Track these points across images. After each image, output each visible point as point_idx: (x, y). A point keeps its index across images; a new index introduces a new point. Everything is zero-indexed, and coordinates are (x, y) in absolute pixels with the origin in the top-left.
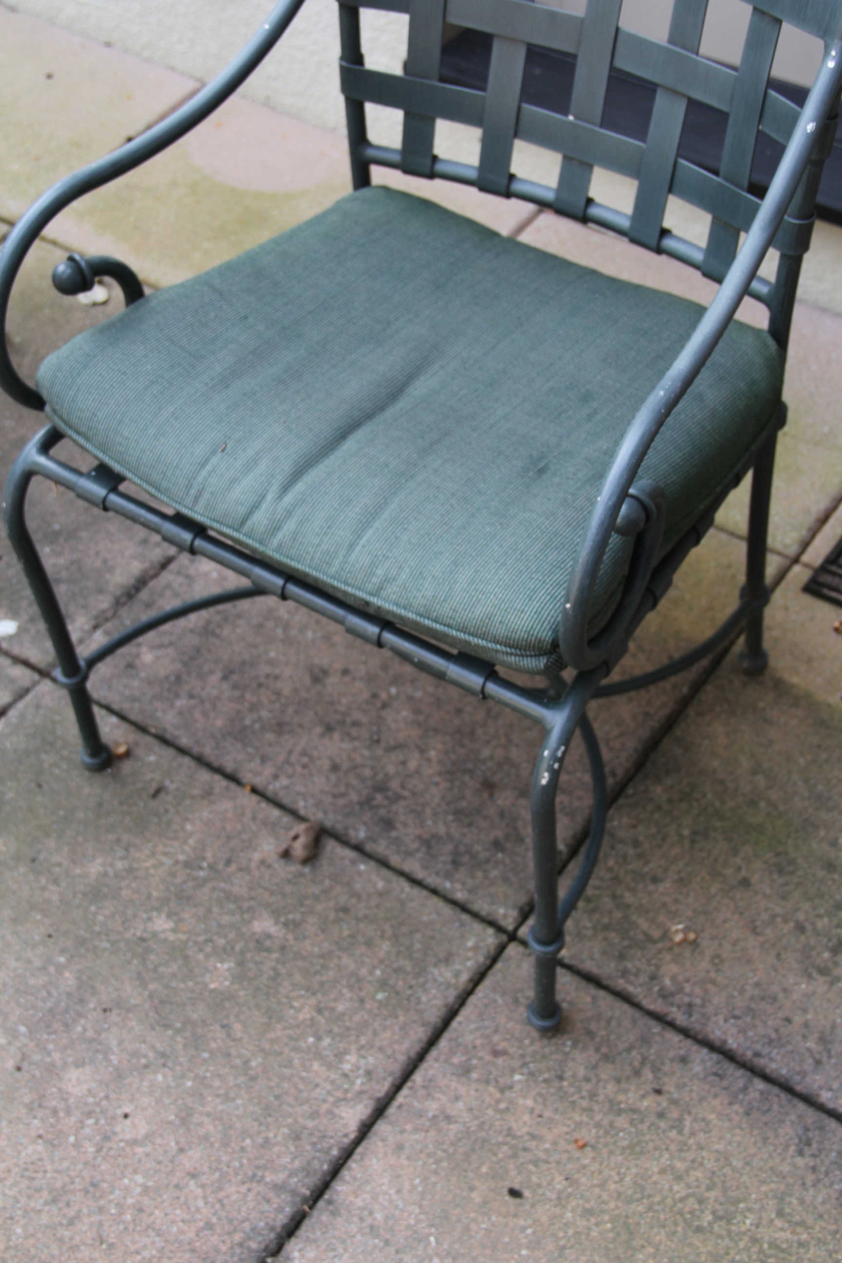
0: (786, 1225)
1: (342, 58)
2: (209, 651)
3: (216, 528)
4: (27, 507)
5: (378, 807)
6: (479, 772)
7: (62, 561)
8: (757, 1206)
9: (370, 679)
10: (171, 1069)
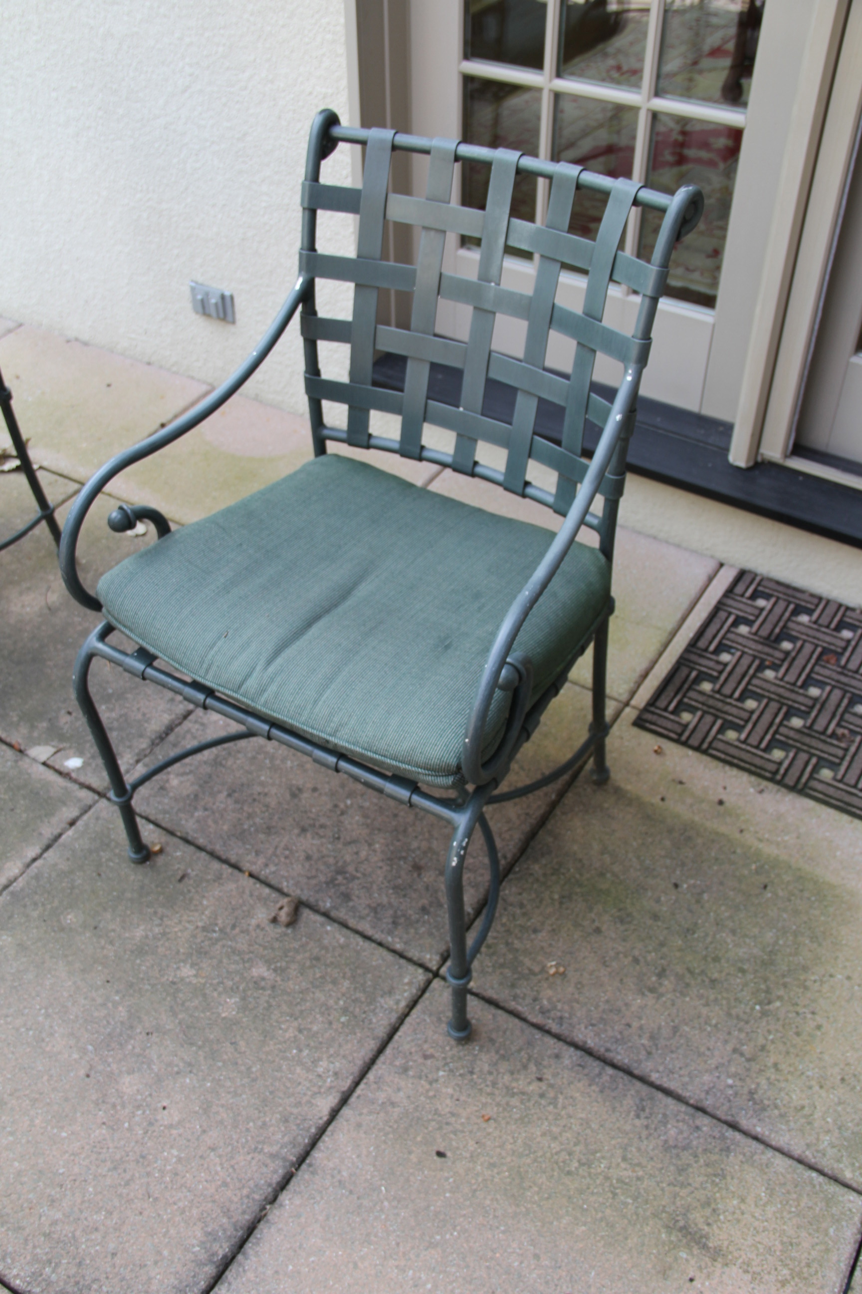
0: (628, 1166)
1: (306, 372)
2: (218, 776)
3: (223, 691)
4: (89, 677)
5: (339, 885)
6: (410, 859)
7: (114, 715)
8: (608, 1155)
9: (332, 794)
10: (196, 1075)
